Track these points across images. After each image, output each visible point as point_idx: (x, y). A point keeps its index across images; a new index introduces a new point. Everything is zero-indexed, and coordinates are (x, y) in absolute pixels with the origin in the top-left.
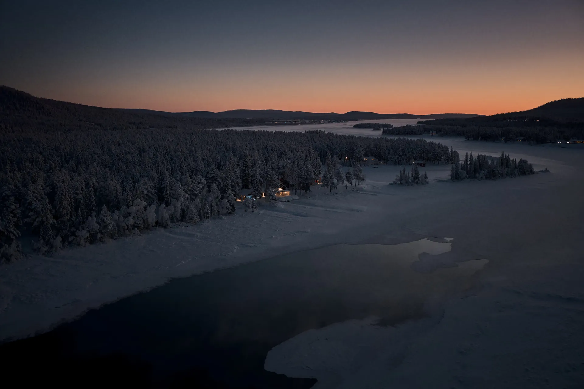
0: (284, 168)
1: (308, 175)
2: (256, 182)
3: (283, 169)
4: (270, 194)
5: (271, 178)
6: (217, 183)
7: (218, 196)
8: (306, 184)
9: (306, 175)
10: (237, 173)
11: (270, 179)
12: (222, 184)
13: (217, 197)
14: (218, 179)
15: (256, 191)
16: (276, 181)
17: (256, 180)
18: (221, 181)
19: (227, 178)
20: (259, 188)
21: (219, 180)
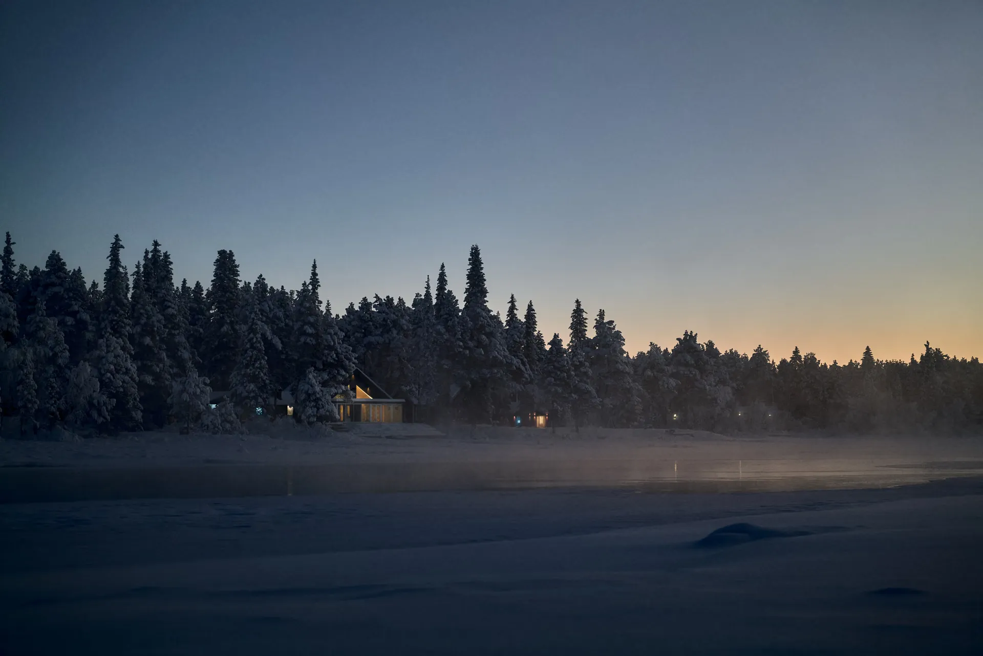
0: (389, 331)
1: (480, 344)
2: (248, 346)
3: (381, 335)
4: (309, 395)
5: (316, 336)
6: (70, 320)
7: (55, 355)
8: (468, 383)
9: (471, 344)
10: (169, 307)
11: (311, 341)
12: (90, 328)
13: (52, 360)
14: (76, 308)
15: (250, 382)
16: (336, 350)
17: (252, 335)
18: (86, 317)
19: (113, 303)
20: (261, 368)
21: (78, 312)
